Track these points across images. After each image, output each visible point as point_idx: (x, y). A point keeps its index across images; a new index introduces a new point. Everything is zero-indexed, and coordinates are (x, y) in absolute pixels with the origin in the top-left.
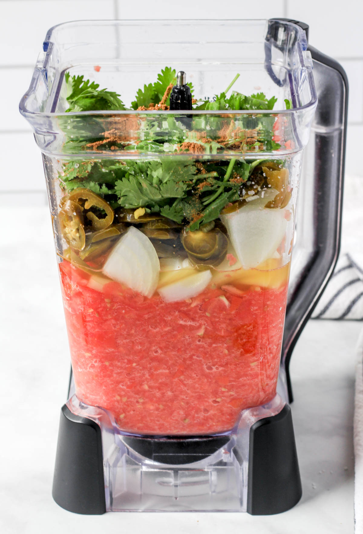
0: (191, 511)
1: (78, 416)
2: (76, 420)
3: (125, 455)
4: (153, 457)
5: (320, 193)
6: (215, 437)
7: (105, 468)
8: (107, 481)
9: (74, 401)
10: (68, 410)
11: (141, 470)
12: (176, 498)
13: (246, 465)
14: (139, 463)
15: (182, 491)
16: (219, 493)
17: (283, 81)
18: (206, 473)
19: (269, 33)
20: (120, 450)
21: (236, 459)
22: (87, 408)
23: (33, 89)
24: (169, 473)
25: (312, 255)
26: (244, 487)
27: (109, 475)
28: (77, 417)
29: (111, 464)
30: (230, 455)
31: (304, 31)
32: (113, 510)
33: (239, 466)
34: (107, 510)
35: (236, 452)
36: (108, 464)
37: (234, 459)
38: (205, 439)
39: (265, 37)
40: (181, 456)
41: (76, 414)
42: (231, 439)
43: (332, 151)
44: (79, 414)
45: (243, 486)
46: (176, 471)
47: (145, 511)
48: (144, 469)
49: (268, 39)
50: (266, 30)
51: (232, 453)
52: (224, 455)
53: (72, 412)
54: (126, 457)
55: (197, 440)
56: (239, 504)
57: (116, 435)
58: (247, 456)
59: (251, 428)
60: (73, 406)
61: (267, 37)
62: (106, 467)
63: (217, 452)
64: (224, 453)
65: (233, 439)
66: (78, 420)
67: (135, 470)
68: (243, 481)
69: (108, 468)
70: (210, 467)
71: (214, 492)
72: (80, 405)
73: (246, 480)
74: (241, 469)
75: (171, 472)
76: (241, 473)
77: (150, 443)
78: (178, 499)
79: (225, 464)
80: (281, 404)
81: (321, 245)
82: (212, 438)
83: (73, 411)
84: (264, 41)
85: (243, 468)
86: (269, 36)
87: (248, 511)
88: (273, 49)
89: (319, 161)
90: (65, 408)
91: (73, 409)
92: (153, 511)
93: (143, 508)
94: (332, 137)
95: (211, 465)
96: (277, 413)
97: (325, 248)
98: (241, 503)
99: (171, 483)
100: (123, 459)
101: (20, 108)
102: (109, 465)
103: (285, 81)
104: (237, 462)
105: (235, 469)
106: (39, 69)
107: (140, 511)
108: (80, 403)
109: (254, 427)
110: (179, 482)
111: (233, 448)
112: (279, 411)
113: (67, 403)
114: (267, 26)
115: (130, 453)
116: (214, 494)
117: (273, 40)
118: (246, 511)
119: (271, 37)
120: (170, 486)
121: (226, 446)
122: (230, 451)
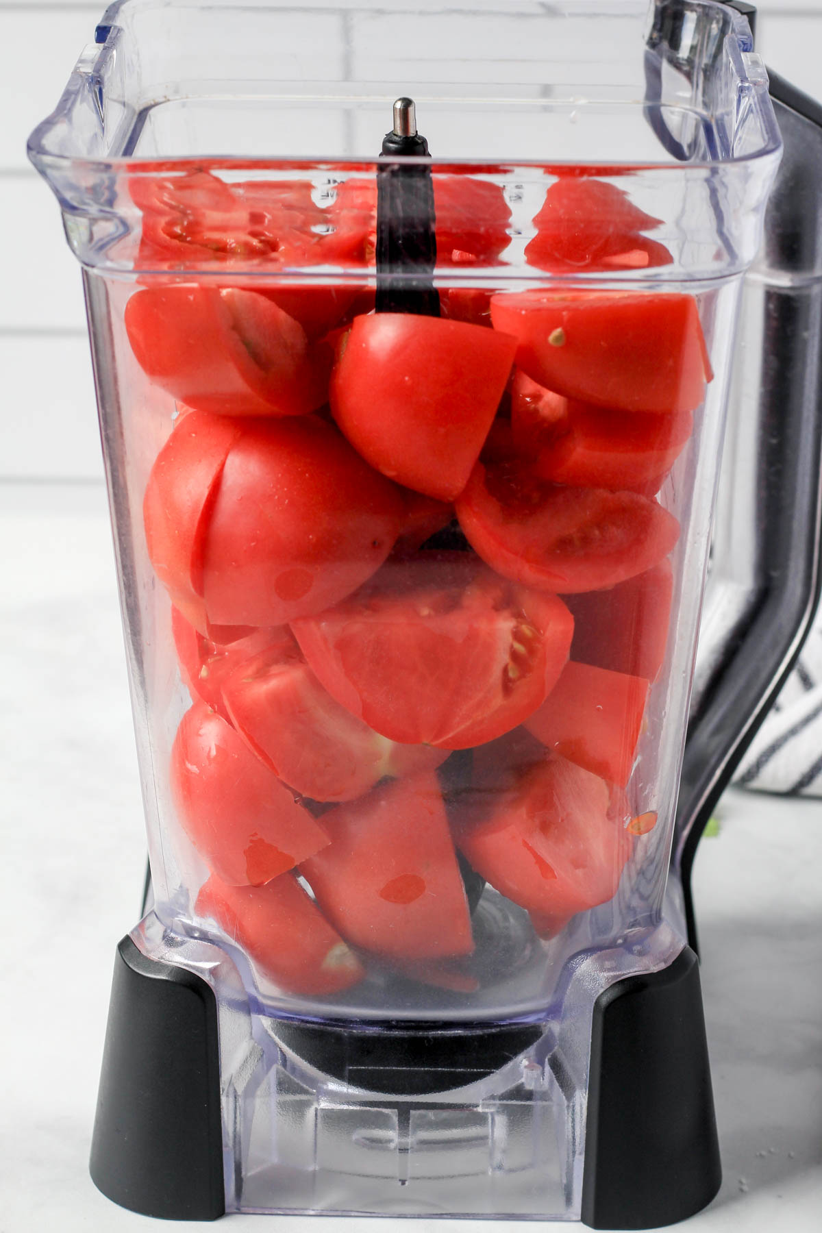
0: (441, 1216)
1: (160, 962)
2: (155, 972)
3: (277, 1067)
4: (346, 1074)
5: (774, 441)
6: (503, 1026)
7: (223, 1099)
8: (228, 1134)
9: (149, 928)
10: (134, 948)
11: (315, 1105)
12: (403, 1182)
13: (581, 1099)
14: (310, 1090)
15: (418, 1164)
16: (511, 1171)
17: (689, 146)
18: (481, 1119)
19: (658, 26)
20: (264, 1055)
21: (556, 1084)
22: (182, 943)
23: (65, 112)
24: (387, 1116)
25: (753, 599)
26: (577, 1156)
27: (235, 1118)
28: (158, 966)
29: (240, 1091)
30: (543, 1074)
31: (745, 17)
32: (243, 1209)
33: (566, 1102)
34: (227, 1210)
35: (556, 1067)
36: (231, 1089)
37: (551, 1082)
38: (479, 1032)
39: (647, 38)
40: (417, 1072)
41: (154, 957)
42: (546, 1032)
43: (806, 334)
44: (162, 958)
45: (574, 1152)
46: (404, 1111)
47: (324, 1213)
48: (324, 1104)
49: (653, 44)
50: (650, 20)
51: (547, 1068)
52: (525, 1071)
53: (144, 953)
54: (277, 1072)
55: (459, 1032)
56: (563, 1199)
57: (255, 1016)
58: (585, 1076)
59: (597, 1003)
60: (148, 939)
61: (651, 38)
62: (227, 1096)
63: (510, 1065)
64: (526, 1067)
65: (551, 1032)
66: (159, 972)
67: (300, 1107)
68: (574, 1138)
69: (231, 1099)
70: (492, 1102)
71: (500, 1167)
72: (164, 937)
73: (580, 1138)
74: (568, 1106)
75: (392, 1113)
76: (570, 1119)
77: (339, 1038)
78: (407, 1183)
79: (529, 1096)
80: (672, 945)
81: (775, 574)
82: (498, 1029)
83: (148, 951)
84: (643, 47)
85: (574, 1106)
86: (655, 35)
87: (584, 1220)
88: (666, 68)
89: (773, 360)
90: (126, 945)
91: (148, 945)
92: (345, 1214)
93: (319, 1206)
94: (808, 297)
95: (493, 1097)
96: (662, 966)
97: (784, 579)
98: (569, 1200)
99: (390, 1141)
100: (272, 1077)
101: (29, 148)
102: (235, 1091)
103: (694, 145)
104: (557, 1090)
105: (555, 1109)
106: (84, 75)
107: (312, 1213)
108: (165, 931)
109: (605, 1001)
110: (410, 1140)
111: (549, 1056)
112: (670, 963)
113: (132, 932)
114: (653, 9)
115: (288, 1063)
116: (498, 1173)
117: (665, 45)
118: (580, 1218)
119: (661, 38)
120: (387, 1149)
121: (532, 1050)
122: (541, 1063)
